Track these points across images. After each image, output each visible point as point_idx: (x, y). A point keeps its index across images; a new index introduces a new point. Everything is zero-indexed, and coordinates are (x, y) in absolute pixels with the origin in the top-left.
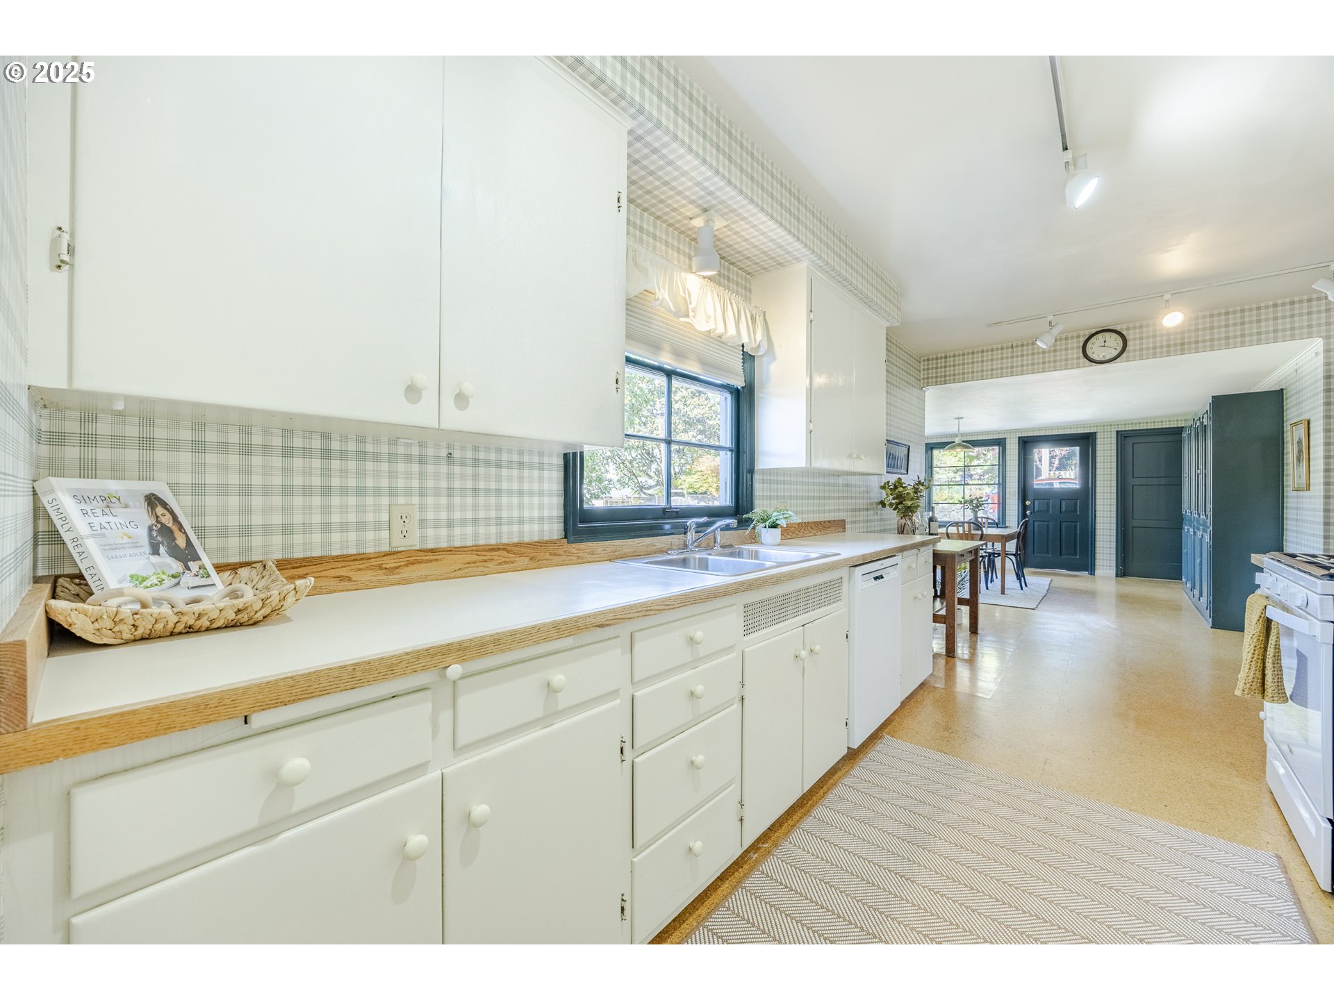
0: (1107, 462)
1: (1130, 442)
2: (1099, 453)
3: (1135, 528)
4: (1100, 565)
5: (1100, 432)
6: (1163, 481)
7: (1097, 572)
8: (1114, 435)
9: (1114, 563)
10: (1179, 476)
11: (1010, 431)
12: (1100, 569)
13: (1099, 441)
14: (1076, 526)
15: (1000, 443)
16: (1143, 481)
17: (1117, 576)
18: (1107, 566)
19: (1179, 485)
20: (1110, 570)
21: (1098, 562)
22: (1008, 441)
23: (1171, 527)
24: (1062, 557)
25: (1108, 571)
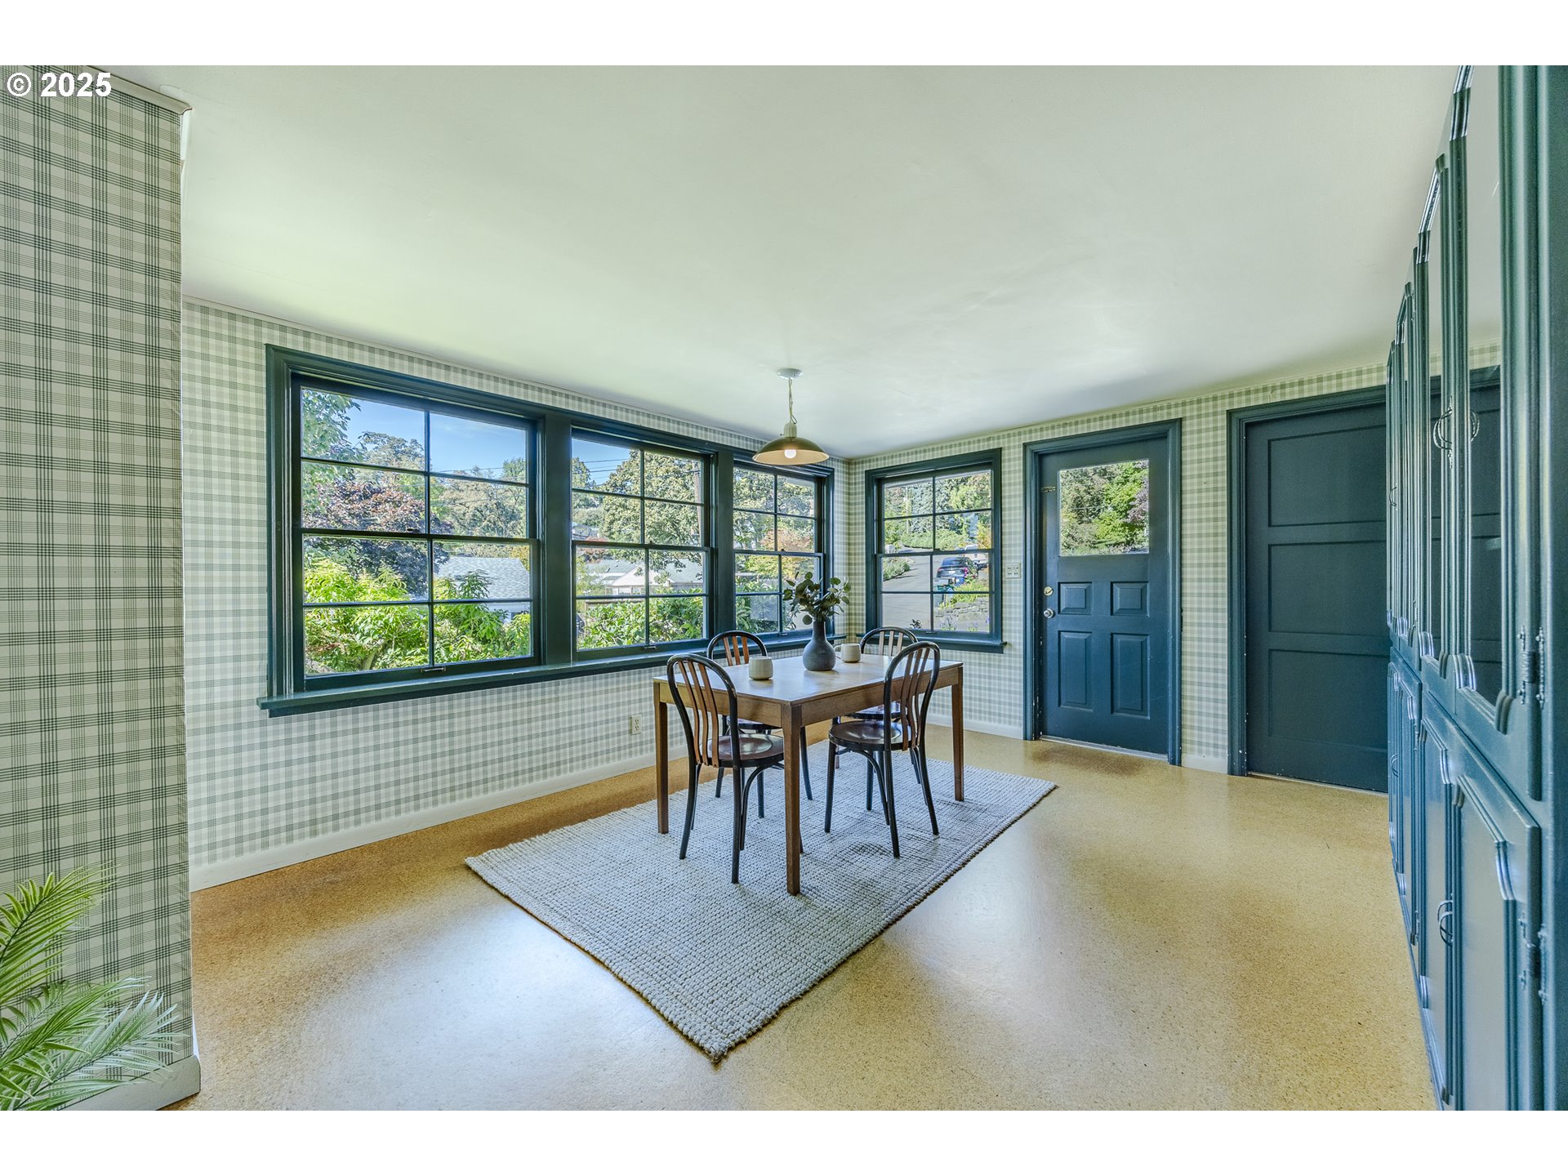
0: (1207, 490)
1: (1261, 436)
2: (1188, 470)
3: (1274, 653)
4: (1192, 742)
5: (1192, 417)
6: (1344, 533)
7: (1189, 759)
8: (1222, 421)
9: (1223, 739)
10: (1379, 520)
11: (1009, 431)
12: (1192, 750)
13: (1188, 440)
14: (1143, 645)
15: (990, 460)
16: (1296, 535)
17: (1231, 772)
18: (1208, 745)
19: (1378, 542)
20: (1216, 754)
21: (1188, 735)
22: (1005, 455)
23: (1367, 651)
24: (1116, 714)
25: (1211, 757)
